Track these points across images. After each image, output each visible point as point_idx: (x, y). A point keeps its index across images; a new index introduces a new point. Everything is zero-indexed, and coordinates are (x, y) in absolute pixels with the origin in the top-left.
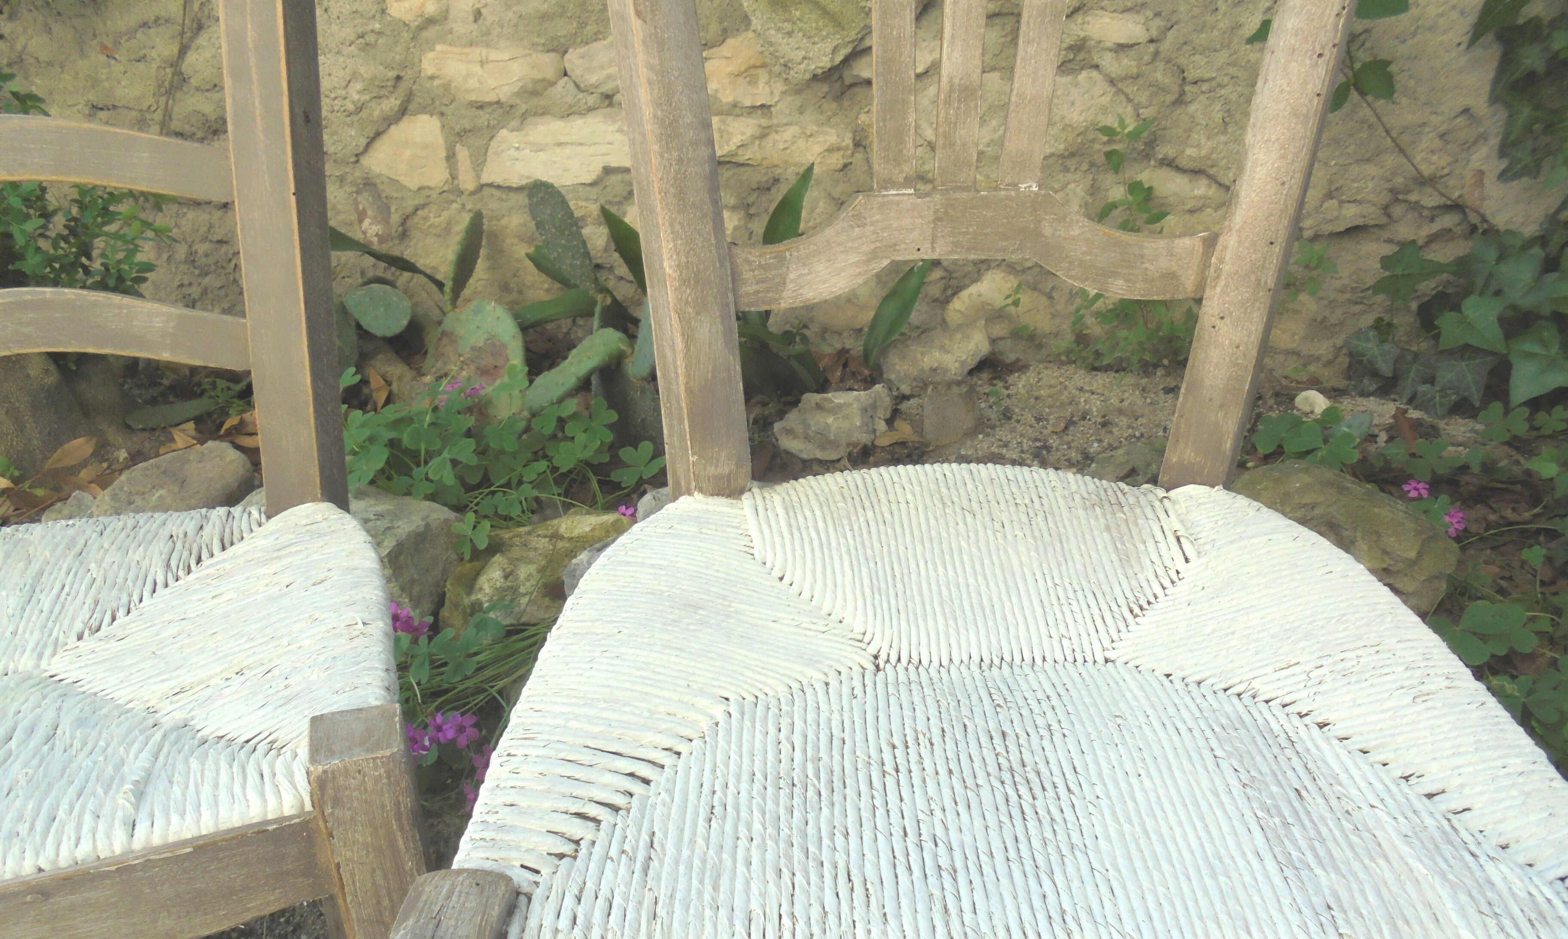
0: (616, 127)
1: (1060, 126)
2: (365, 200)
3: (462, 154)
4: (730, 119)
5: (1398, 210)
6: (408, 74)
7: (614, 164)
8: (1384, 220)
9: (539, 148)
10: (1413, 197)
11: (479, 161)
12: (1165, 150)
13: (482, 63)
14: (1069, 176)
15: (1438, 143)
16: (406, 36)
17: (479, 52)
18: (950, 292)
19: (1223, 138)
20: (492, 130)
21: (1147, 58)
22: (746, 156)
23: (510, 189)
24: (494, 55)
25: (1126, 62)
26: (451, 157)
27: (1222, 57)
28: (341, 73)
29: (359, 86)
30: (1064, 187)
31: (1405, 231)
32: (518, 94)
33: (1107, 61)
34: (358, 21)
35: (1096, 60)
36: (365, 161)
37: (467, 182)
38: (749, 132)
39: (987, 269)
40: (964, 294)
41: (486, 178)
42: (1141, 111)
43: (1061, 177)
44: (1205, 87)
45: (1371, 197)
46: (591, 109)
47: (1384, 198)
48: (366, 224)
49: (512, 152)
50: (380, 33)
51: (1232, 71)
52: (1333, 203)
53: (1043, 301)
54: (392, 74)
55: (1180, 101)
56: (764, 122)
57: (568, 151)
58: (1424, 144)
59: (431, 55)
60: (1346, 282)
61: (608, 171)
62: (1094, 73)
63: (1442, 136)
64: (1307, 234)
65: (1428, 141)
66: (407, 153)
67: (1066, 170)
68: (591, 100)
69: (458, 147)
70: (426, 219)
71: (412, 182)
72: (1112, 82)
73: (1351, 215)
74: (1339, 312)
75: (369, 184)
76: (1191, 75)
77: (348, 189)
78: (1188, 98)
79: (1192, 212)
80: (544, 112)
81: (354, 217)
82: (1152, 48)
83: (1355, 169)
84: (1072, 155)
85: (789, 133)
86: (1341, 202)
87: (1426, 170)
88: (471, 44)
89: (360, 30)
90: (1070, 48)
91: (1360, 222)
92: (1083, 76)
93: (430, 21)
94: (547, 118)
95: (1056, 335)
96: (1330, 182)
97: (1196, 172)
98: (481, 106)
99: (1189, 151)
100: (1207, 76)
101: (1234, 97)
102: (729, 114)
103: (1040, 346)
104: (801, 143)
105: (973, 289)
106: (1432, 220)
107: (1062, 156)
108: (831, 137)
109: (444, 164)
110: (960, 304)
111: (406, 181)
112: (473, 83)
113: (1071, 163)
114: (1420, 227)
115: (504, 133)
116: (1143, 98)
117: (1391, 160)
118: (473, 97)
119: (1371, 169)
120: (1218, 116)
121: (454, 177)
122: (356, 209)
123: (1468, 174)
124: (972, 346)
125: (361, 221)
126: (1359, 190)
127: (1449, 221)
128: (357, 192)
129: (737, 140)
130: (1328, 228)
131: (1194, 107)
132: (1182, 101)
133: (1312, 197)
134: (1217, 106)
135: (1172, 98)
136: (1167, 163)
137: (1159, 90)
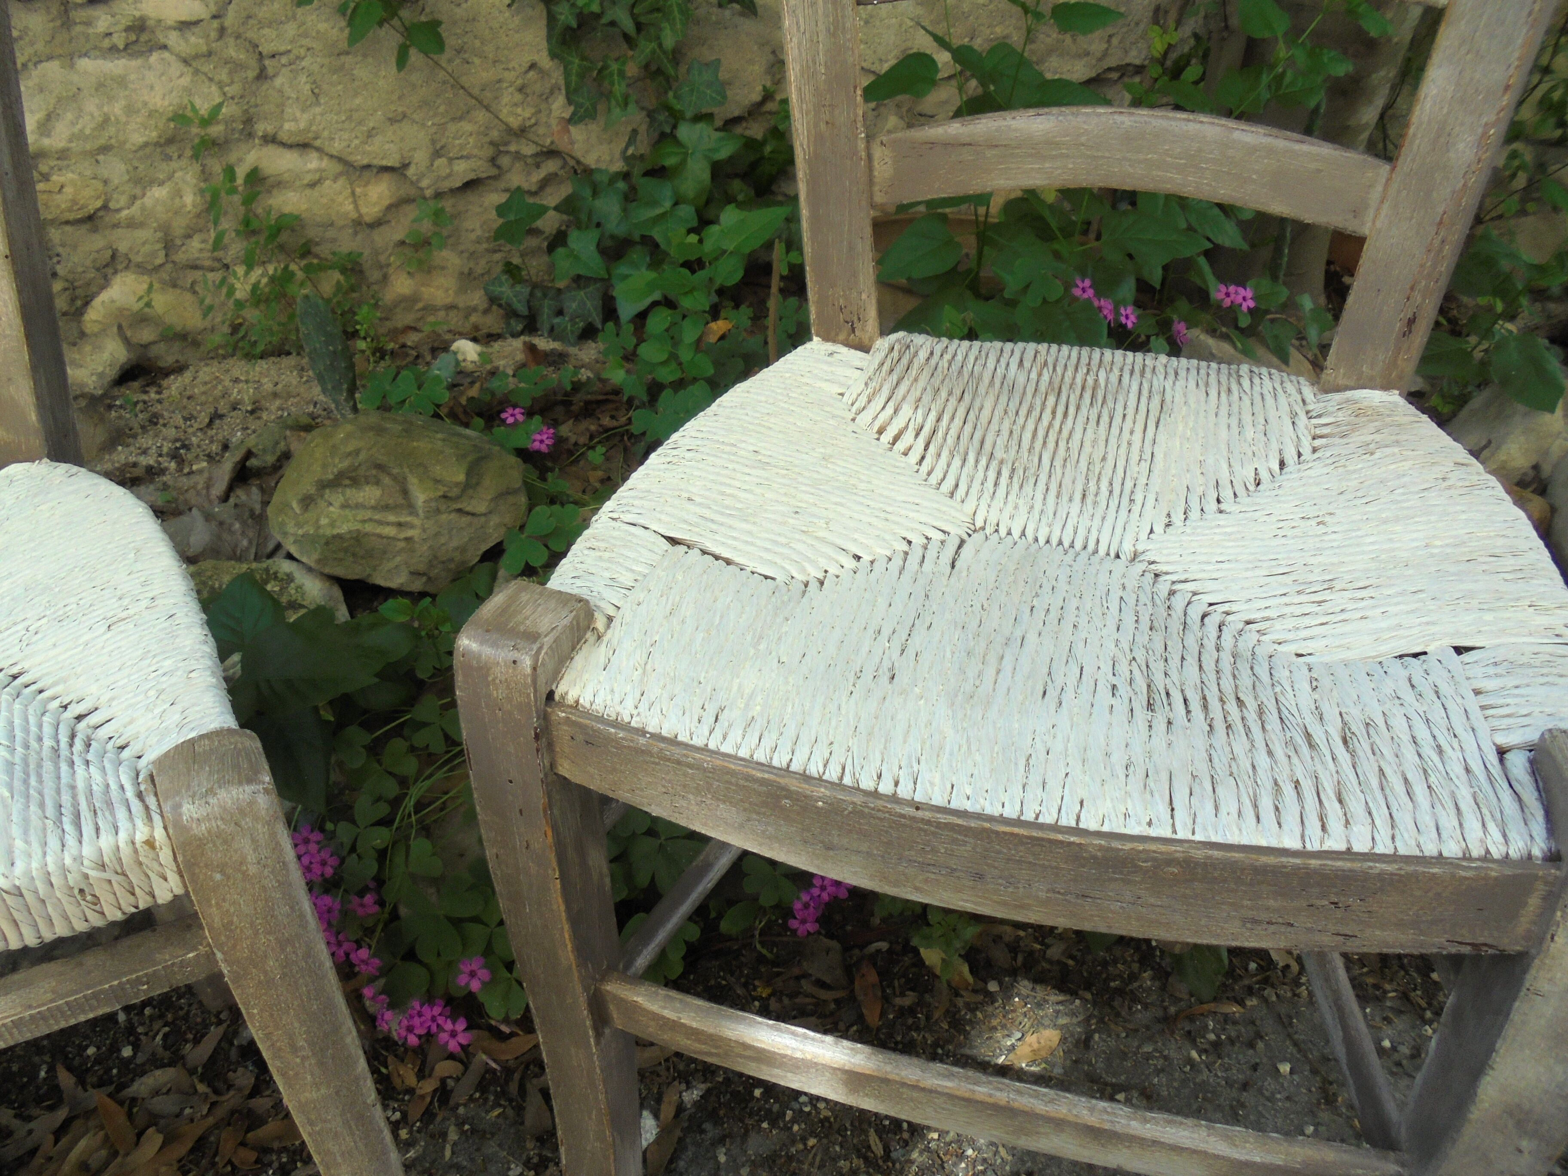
1: (144, 112)
5: (505, 161)
8: (494, 172)
10: (513, 148)
12: (261, 128)
14: (174, 165)
15: (518, 97)
18: (79, 303)
19: (318, 110)
21: (213, 35)
25: (193, 39)
30: (170, 177)
31: (517, 178)
33: (173, 39)
35: (163, 40)
39: (116, 272)
40: (97, 302)
42: (227, 89)
43: (164, 166)
44: (284, 60)
45: (475, 152)
47: (489, 152)
51: (306, 42)
52: (441, 162)
53: (188, 296)
55: (264, 76)
58: (506, 99)
60: (479, 232)
62: (166, 55)
63: (521, 90)
64: (428, 193)
65: (508, 97)
67: (167, 158)
72: (186, 62)
73: (463, 170)
74: (483, 262)
76: (266, 49)
78: (270, 71)
79: (312, 185)
82: (215, 24)
83: (452, 128)
84: (170, 141)
86: (451, 160)
87: (514, 122)
90: (128, 29)
91: (472, 176)
92: (154, 57)
95: (213, 329)
96: (433, 142)
97: (304, 146)
99: (287, 126)
100: (282, 48)
101: (315, 68)
103: (196, 344)
105: (104, 296)
106: (538, 166)
107: (157, 144)
110: (95, 314)
113: (172, 150)
114: (529, 174)
116: (223, 75)
117: (481, 116)
119: (466, 127)
120: (306, 89)
123: (554, 122)
124: (106, 356)
126: (462, 147)
127: (551, 166)
130: (446, 185)
131: (278, 82)
132: (262, 76)
133: (421, 157)
134: (303, 79)
135: (251, 74)
136: (271, 140)
137: (236, 67)
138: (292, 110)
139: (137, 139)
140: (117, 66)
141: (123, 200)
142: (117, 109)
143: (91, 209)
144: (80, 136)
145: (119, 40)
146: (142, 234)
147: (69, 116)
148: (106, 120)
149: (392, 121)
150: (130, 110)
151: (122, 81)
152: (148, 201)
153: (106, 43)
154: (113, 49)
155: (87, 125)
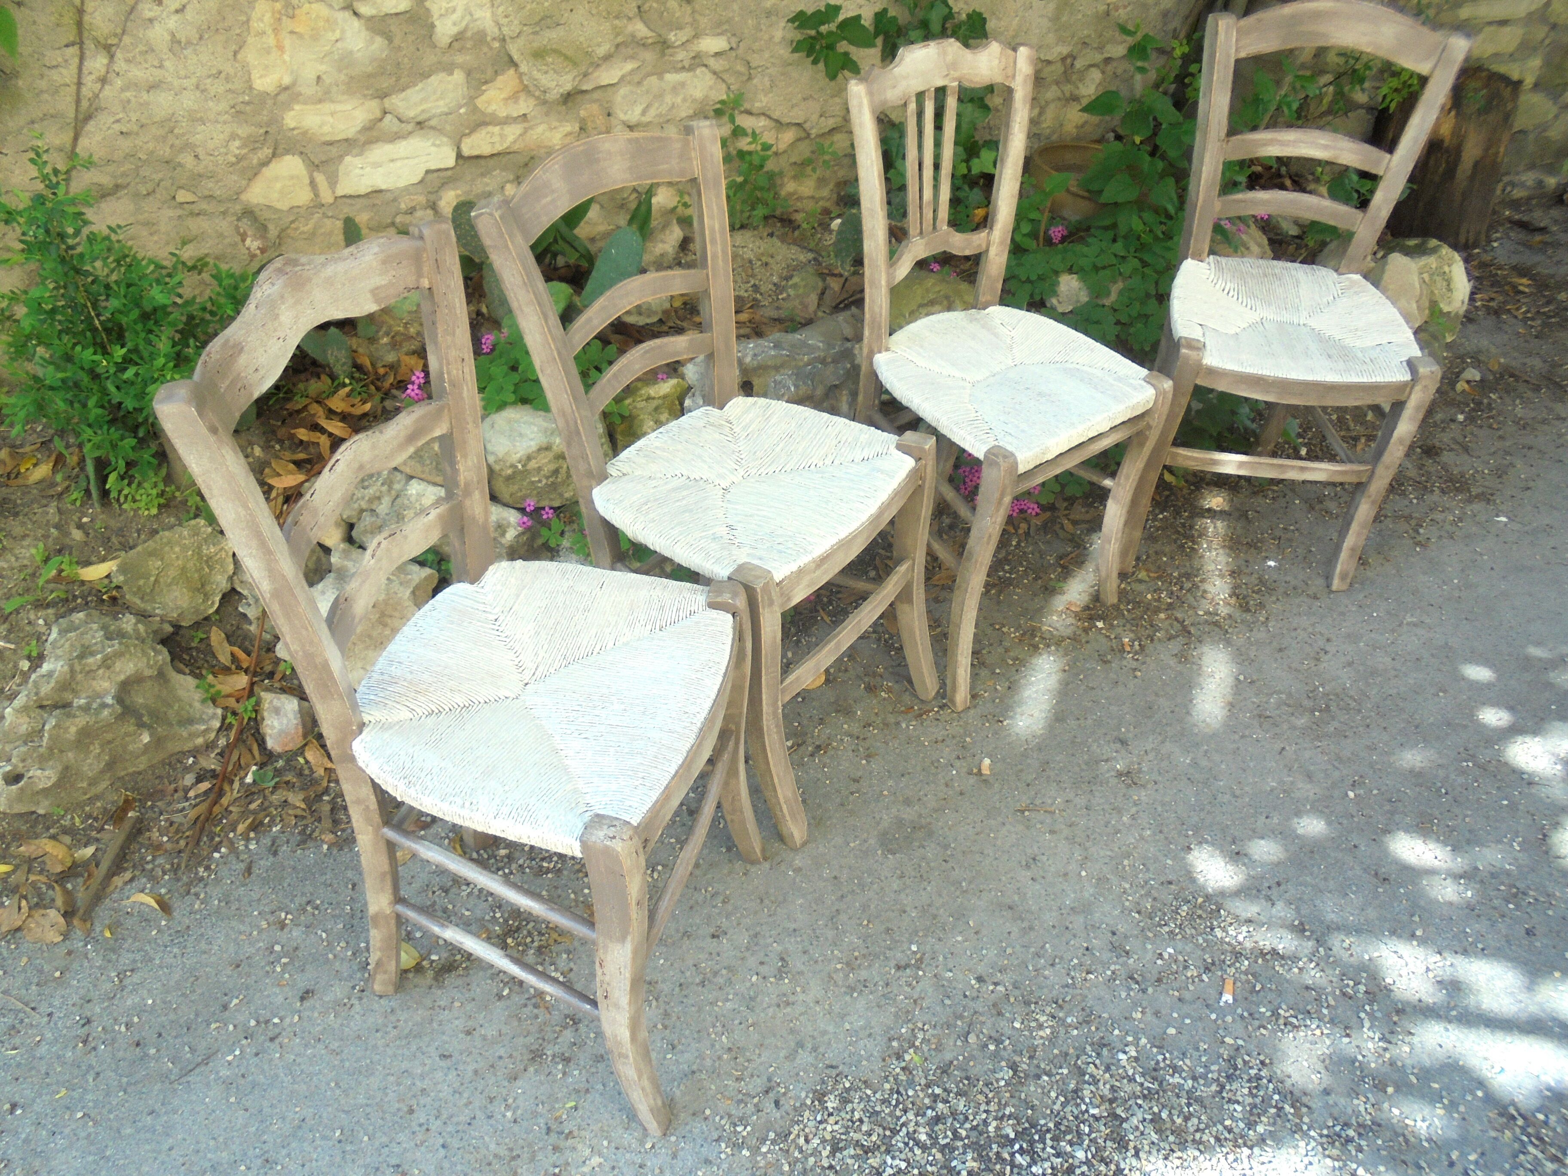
0: (429, 143)
1: (690, 100)
2: (245, 225)
3: (320, 178)
4: (506, 127)
6: (273, 130)
7: (433, 167)
8: (844, 123)
9: (376, 165)
11: (333, 182)
12: (745, 105)
13: (332, 114)
16: (270, 102)
17: (328, 107)
19: (771, 95)
20: (341, 157)
21: (731, 59)
22: (516, 147)
23: (359, 196)
24: (339, 107)
25: (720, 61)
26: (313, 184)
28: (222, 136)
29: (237, 143)
32: (360, 132)
33: (711, 62)
34: (230, 96)
35: (706, 62)
36: (243, 197)
37: (327, 197)
38: (518, 132)
41: (340, 192)
42: (730, 87)
44: (760, 70)
45: (838, 113)
46: (410, 133)
47: (844, 113)
48: (248, 242)
49: (358, 171)
50: (247, 103)
51: (771, 60)
52: (821, 119)
54: (262, 131)
56: (526, 125)
57: (399, 164)
59: (292, 113)
61: (428, 172)
62: (705, 69)
64: (813, 135)
66: (278, 185)
68: (410, 127)
69: (315, 174)
70: (296, 229)
71: (283, 205)
72: (715, 73)
73: (831, 123)
75: (248, 213)
77: (229, 219)
78: (753, 77)
80: (376, 140)
81: (238, 239)
82: (732, 53)
83: (831, 101)
85: (541, 129)
86: (826, 118)
88: (320, 101)
89: (232, 103)
91: (834, 126)
92: (699, 71)
93: (286, 88)
94: (380, 144)
97: (761, 114)
98: (331, 143)
99: (757, 104)
100: (761, 64)
101: (774, 73)
102: (505, 123)
104: (547, 133)
105: (656, 202)
108: (568, 128)
109: (308, 188)
110: (655, 210)
111: (279, 205)
112: (326, 129)
115: (348, 159)
116: (731, 80)
118: (328, 138)
121: (317, 195)
122: (238, 233)
125: (243, 241)
128: (239, 220)
129: (511, 138)
131: (756, 81)
132: (750, 78)
133: (815, 117)
134: (767, 78)
136: (749, 113)
137: (740, 74)
138: (761, 96)
139: (684, 114)
142: (679, 100)
144: (661, 115)
147: (657, 104)
148: (673, 104)
150: (684, 100)
155: (664, 109)
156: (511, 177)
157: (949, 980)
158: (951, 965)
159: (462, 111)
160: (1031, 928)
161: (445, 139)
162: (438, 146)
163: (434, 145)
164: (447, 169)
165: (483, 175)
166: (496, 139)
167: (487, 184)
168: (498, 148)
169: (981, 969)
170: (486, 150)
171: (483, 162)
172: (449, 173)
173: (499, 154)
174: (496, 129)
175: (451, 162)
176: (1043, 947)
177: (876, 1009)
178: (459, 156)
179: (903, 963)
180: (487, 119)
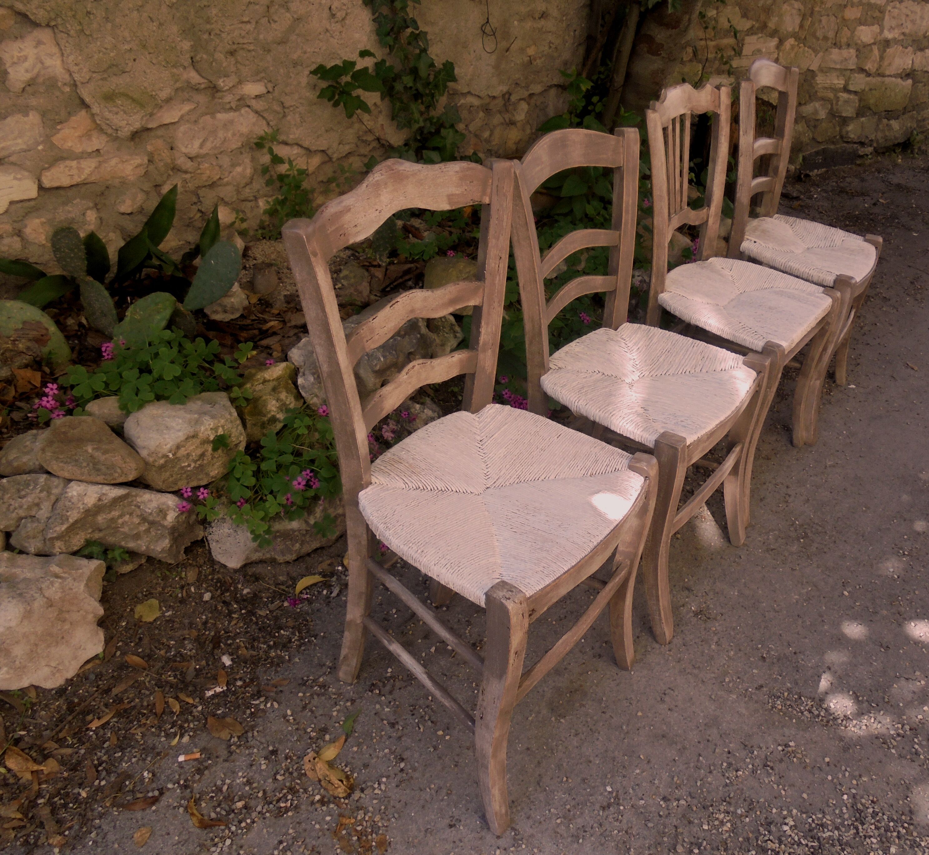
0: (12, 176)
1: (238, 135)
4: (82, 161)
5: (360, 144)
7: (17, 198)
8: (356, 148)
10: (365, 138)
12: (282, 137)
14: (244, 156)
15: (369, 117)
19: (301, 129)
21: (270, 100)
22: (93, 179)
25: (260, 102)
27: (296, 96)
30: (243, 161)
33: (253, 103)
35: (249, 104)
38: (93, 165)
43: (241, 157)
44: (292, 109)
45: (352, 141)
47: (356, 140)
51: (300, 101)
52: (341, 146)
55: (285, 116)
56: (101, 159)
61: (12, 203)
62: (248, 109)
64: (335, 159)
65: (366, 117)
67: (241, 153)
72: (256, 112)
73: (347, 149)
76: (287, 104)
78: (287, 114)
82: (269, 95)
83: (346, 132)
84: (244, 147)
85: (113, 162)
86: (344, 145)
87: (369, 127)
90: (238, 100)
91: (349, 151)
92: (244, 111)
96: (339, 138)
97: (294, 144)
99: (290, 136)
100: (292, 104)
101: (302, 111)
102: (82, 158)
104: (120, 166)
106: (371, 145)
107: (239, 148)
108: (137, 160)
113: (243, 150)
114: (367, 148)
116: (271, 117)
117: (357, 126)
120: (298, 120)
123: (379, 126)
126: (348, 139)
129: (87, 171)
130: (341, 155)
131: (289, 118)
134: (297, 116)
135: (281, 116)
136: (286, 143)
137: (275, 113)
138: (293, 129)
139: (234, 146)
140: (231, 115)
141: (227, 174)
142: (229, 135)
143: (215, 179)
144: (215, 148)
145: (233, 105)
146: (230, 188)
147: (211, 139)
148: (225, 138)
149: (327, 131)
150: (234, 135)
151: (231, 122)
152: (234, 173)
153: (228, 106)
154: (231, 108)
155: (218, 142)
156: (91, 205)
157: (644, 807)
158: (640, 795)
159: (40, 148)
160: (685, 748)
161: (26, 174)
162: (20, 179)
163: (15, 178)
164: (29, 200)
165: (65, 204)
166: (74, 172)
167: (69, 212)
168: (77, 180)
169: (663, 791)
170: (66, 181)
171: (62, 192)
172: (32, 203)
173: (77, 185)
174: (74, 163)
175: (33, 193)
176: (698, 761)
177: (600, 848)
178: (41, 188)
179: (605, 804)
180: (65, 155)
